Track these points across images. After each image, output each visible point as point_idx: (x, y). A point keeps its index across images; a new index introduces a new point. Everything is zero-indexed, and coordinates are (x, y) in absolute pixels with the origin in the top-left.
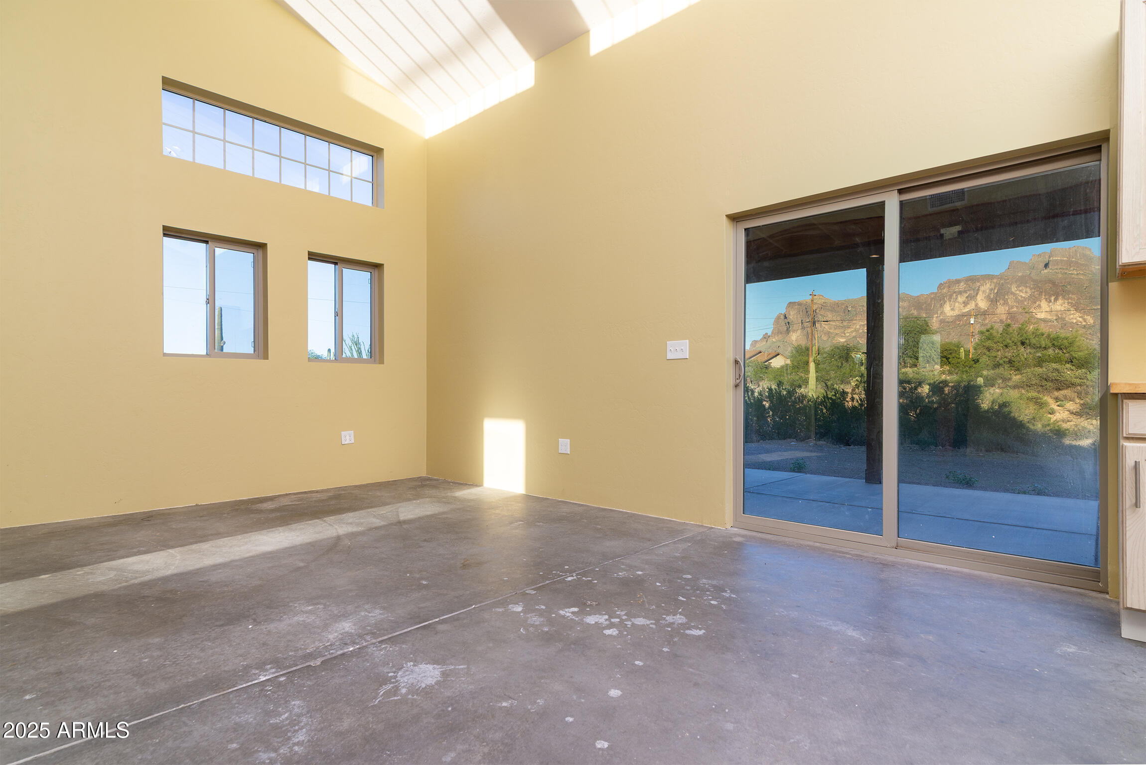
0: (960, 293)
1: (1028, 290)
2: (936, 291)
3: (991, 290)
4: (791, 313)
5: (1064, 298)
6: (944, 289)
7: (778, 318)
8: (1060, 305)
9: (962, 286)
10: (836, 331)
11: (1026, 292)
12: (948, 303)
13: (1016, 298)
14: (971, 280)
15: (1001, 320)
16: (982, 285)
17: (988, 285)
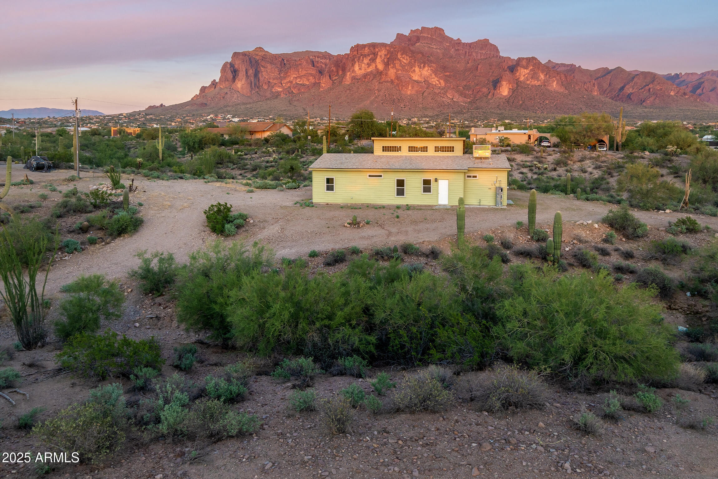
0: (365, 56)
1: (408, 58)
2: (349, 52)
3: (385, 55)
4: (237, 63)
5: (429, 66)
6: (354, 51)
7: (225, 65)
8: (426, 72)
9: (367, 50)
10: (275, 81)
11: (407, 60)
12: (357, 63)
13: (401, 63)
14: (373, 46)
15: (391, 80)
16: (379, 51)
17: (384, 51)
